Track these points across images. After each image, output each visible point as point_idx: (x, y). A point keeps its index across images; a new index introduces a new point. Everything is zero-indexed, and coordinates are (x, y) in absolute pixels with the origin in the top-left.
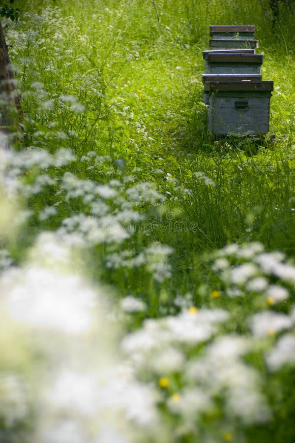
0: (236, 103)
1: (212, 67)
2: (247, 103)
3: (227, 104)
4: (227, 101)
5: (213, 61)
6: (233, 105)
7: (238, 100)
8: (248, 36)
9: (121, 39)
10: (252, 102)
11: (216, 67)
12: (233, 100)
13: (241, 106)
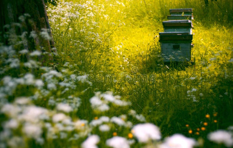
0: (173, 46)
1: (165, 29)
2: (179, 46)
3: (169, 46)
4: (169, 45)
5: (166, 26)
6: (172, 47)
7: (174, 44)
8: (189, 14)
9: (125, 17)
10: (182, 45)
11: (167, 29)
12: (172, 45)
13: (176, 48)
